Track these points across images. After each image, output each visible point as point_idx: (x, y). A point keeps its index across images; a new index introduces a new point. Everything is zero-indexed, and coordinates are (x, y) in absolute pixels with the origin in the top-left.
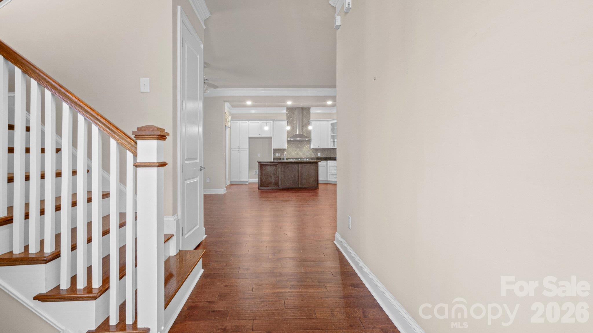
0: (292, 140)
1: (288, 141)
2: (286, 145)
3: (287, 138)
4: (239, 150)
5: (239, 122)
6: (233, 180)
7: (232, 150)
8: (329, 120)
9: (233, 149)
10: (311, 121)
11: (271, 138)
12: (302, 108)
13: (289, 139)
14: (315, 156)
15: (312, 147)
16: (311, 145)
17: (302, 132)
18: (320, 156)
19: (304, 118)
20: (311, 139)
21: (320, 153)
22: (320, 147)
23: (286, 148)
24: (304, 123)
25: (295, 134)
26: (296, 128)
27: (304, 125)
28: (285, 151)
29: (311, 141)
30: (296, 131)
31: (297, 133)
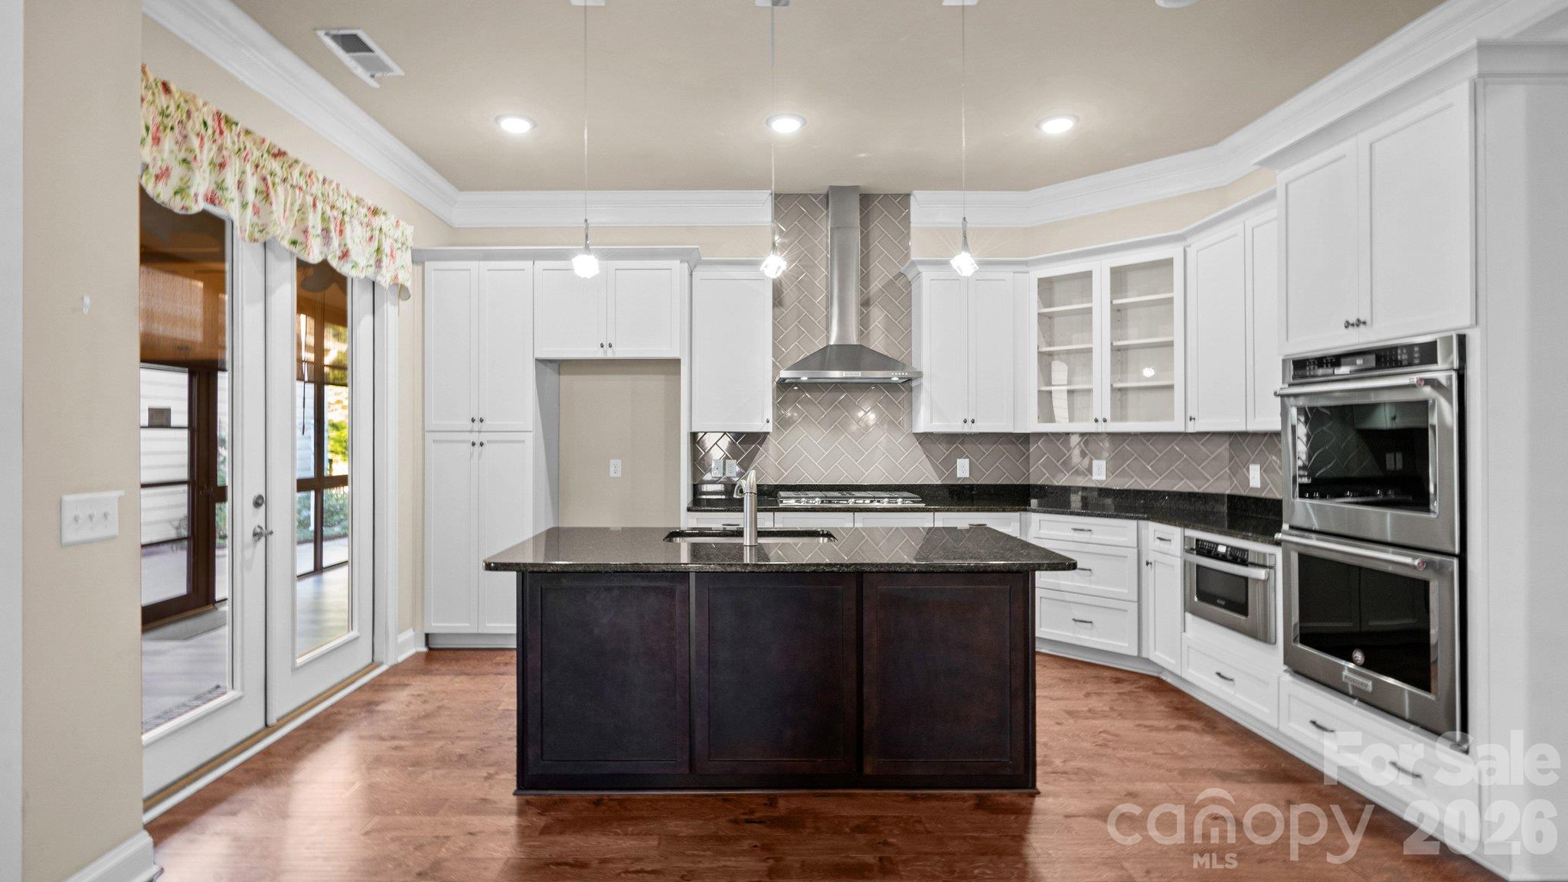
0: (804, 379)
1: (783, 386)
2: (769, 414)
3: (776, 368)
4: (475, 437)
5: (473, 265)
6: (437, 625)
7: (429, 437)
8: (1025, 263)
9: (438, 436)
10: (920, 268)
11: (671, 366)
12: (866, 199)
13: (784, 374)
14: (940, 474)
15: (923, 424)
16: (918, 412)
17: (861, 333)
18: (967, 475)
19: (873, 254)
20: (920, 375)
21: (967, 457)
22: (973, 422)
23: (771, 430)
24: (876, 285)
25: (820, 345)
26: (828, 312)
27: (872, 293)
28: (761, 444)
29: (920, 386)
30: (828, 328)
31: (832, 342)
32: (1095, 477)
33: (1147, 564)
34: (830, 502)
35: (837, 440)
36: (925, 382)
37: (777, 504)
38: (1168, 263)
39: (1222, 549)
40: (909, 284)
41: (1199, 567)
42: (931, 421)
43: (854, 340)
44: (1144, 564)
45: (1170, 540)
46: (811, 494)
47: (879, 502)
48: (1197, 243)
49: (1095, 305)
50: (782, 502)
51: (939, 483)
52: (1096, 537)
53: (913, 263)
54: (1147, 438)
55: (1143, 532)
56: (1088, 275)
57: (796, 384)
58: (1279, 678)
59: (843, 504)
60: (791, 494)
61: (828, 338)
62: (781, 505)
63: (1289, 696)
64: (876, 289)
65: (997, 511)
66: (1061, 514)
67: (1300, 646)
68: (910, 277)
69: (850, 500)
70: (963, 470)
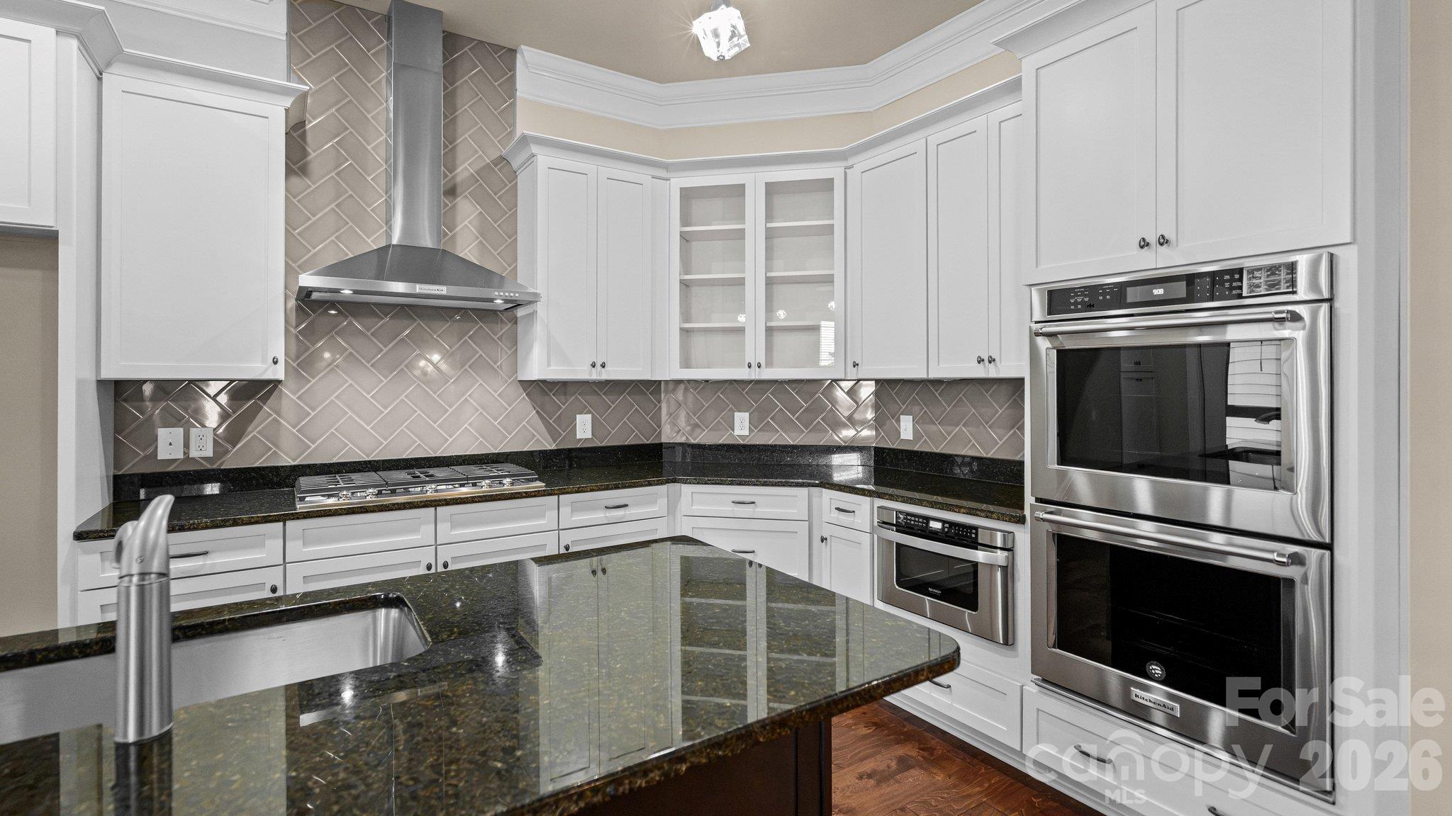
0: (347, 291)
2: (278, 348)
3: (292, 270)
8: (667, 166)
10: (535, 149)
12: (451, 36)
13: (308, 281)
14: (553, 434)
15: (537, 367)
16: (529, 350)
17: (440, 235)
18: (589, 435)
19: (462, 124)
20: (532, 300)
21: (589, 412)
22: (603, 366)
23: (281, 376)
24: (465, 169)
25: (375, 242)
26: (390, 197)
27: (459, 179)
28: (265, 398)
29: (532, 316)
30: (388, 222)
31: (395, 242)
32: (737, 432)
33: (823, 539)
34: (393, 492)
35: (404, 392)
36: (540, 308)
37: (293, 506)
38: (828, 184)
39: (936, 525)
40: (514, 175)
41: (899, 546)
42: (549, 365)
43: (427, 241)
44: (817, 540)
45: (854, 512)
46: (358, 478)
47: (475, 485)
48: (861, 162)
49: (748, 226)
50: (302, 499)
51: (553, 447)
52: (760, 511)
53: (525, 140)
54: (794, 386)
55: (815, 500)
56: (739, 190)
57: (332, 304)
58: (1022, 687)
59: (416, 493)
60: (321, 480)
61: (389, 235)
62: (300, 507)
63: (1038, 710)
64: (466, 174)
65: (642, 486)
66: (718, 484)
67: (1058, 651)
68: (515, 165)
69: (428, 487)
70: (584, 429)
